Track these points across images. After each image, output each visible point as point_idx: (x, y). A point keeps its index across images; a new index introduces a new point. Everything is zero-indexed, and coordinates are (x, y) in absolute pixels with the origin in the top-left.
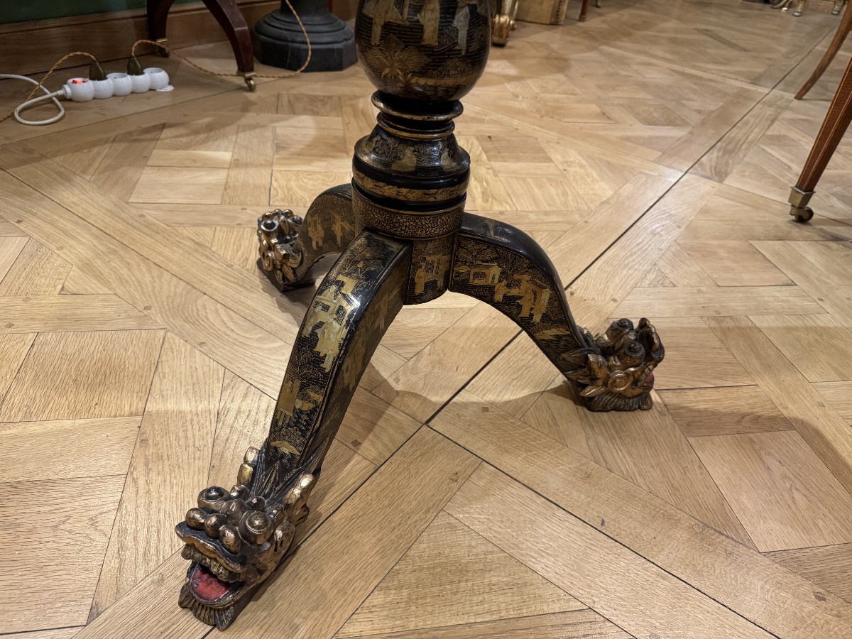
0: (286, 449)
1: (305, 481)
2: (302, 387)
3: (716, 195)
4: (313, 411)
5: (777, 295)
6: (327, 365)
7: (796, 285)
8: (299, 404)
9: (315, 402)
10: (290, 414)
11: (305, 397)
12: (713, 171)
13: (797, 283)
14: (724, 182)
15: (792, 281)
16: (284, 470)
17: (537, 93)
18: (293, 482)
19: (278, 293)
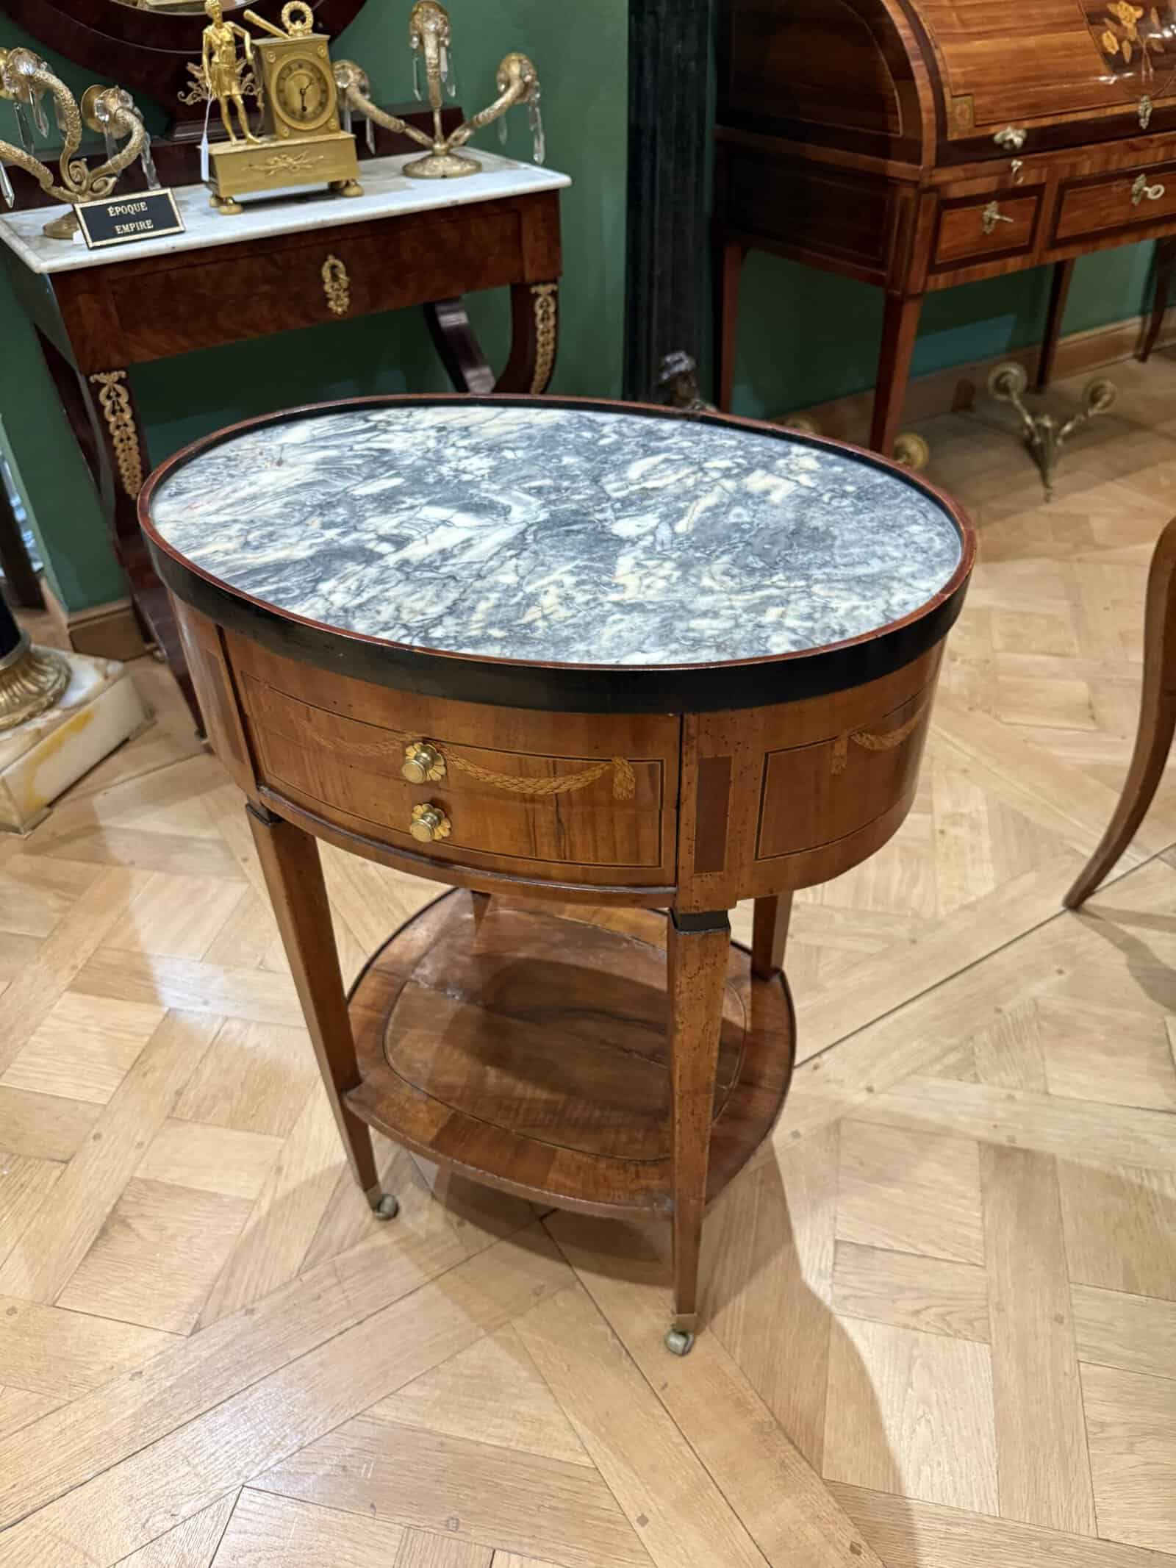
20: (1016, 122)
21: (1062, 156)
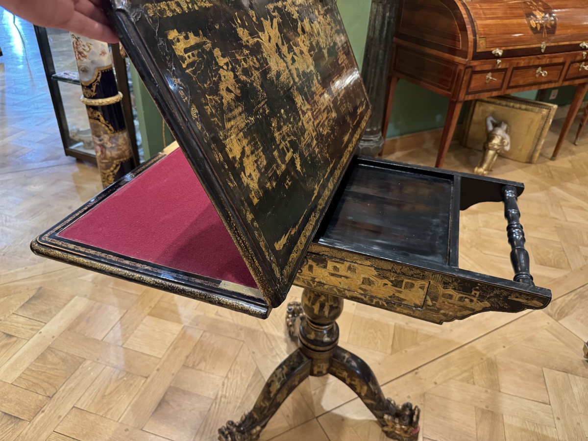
0: (255, 416)
1: (258, 428)
2: (264, 399)
3: (546, 329)
4: (265, 407)
5: (532, 407)
6: (272, 395)
7: (550, 405)
8: (262, 403)
9: (266, 405)
10: (259, 405)
11: (264, 403)
12: (558, 311)
13: (552, 404)
14: (560, 321)
15: (550, 402)
16: (253, 423)
17: (480, 227)
18: (254, 427)
19: (288, 335)
20: (500, 47)
21: (514, 59)
